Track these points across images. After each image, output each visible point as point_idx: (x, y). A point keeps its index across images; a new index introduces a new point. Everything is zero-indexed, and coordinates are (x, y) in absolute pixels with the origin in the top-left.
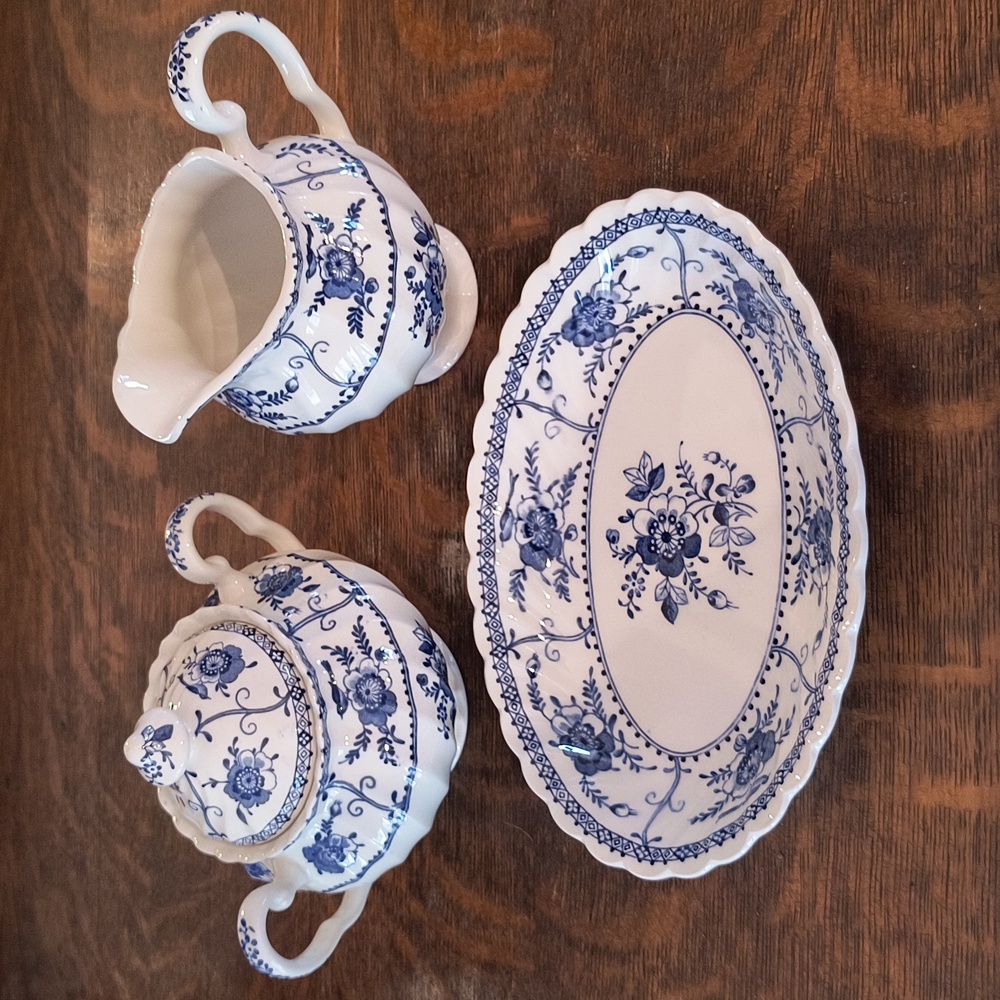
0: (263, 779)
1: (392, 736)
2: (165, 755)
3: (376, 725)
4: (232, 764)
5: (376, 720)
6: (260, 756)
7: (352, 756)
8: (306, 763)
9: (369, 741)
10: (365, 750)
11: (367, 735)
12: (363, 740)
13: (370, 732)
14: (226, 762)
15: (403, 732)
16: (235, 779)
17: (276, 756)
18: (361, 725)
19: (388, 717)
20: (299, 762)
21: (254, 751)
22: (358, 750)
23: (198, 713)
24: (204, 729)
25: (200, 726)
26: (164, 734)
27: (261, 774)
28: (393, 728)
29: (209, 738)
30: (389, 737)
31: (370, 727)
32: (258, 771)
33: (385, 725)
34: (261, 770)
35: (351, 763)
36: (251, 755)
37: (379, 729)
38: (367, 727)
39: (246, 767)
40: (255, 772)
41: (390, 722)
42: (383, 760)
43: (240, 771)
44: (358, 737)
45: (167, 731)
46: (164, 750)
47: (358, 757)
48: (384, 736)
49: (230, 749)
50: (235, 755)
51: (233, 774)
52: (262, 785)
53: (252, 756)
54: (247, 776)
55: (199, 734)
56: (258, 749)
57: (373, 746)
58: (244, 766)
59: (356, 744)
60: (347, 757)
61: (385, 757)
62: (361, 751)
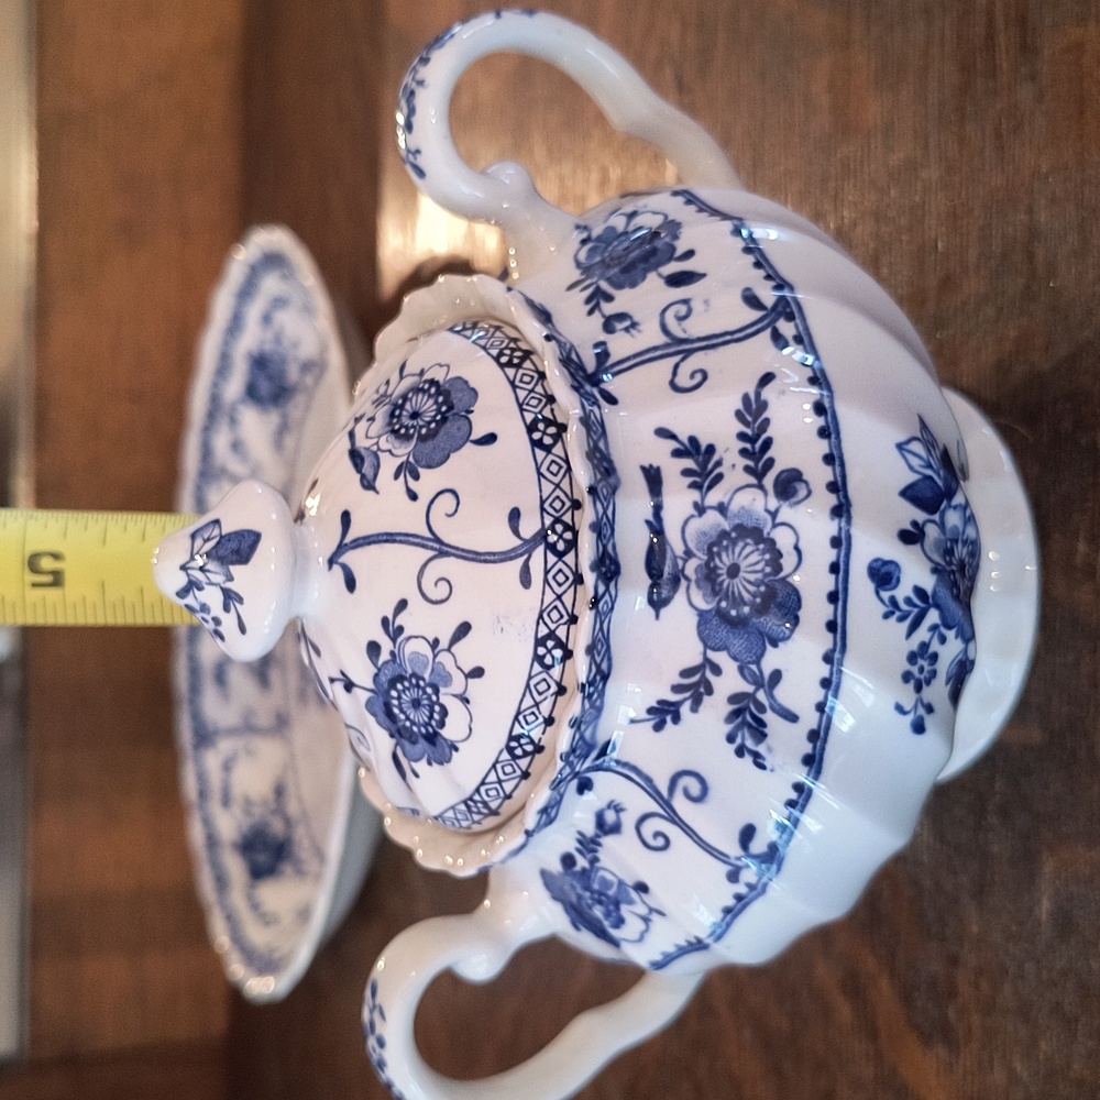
0: (444, 712)
1: (771, 696)
2: (230, 598)
3: (735, 658)
4: (385, 656)
5: (738, 644)
6: (444, 658)
7: (663, 714)
8: (545, 708)
9: (710, 691)
10: (695, 709)
11: (709, 675)
12: (696, 685)
13: (717, 670)
14: (373, 649)
15: (798, 691)
16: (388, 692)
17: (478, 672)
18: (700, 647)
19: (769, 648)
20: (528, 702)
21: (435, 644)
22: (677, 705)
23: (346, 518)
24: (349, 558)
25: (342, 548)
26: (237, 552)
27: (443, 700)
28: (777, 676)
29: (351, 584)
30: (761, 696)
31: (720, 658)
32: (437, 692)
33: (758, 662)
34: (442, 690)
35: (659, 727)
36: (426, 650)
37: (741, 670)
38: (712, 655)
39: (414, 675)
40: (429, 690)
41: (772, 659)
42: (733, 747)
43: (401, 678)
44: (686, 673)
45: (245, 545)
46: (229, 585)
47: (676, 719)
48: (750, 688)
49: (385, 622)
50: (394, 640)
51: (383, 679)
52: (442, 724)
53: (430, 656)
54: (414, 693)
55: (336, 568)
56: (444, 644)
57: (716, 708)
58: (410, 671)
59: (676, 689)
60: (650, 711)
61: (739, 741)
62: (685, 710)
